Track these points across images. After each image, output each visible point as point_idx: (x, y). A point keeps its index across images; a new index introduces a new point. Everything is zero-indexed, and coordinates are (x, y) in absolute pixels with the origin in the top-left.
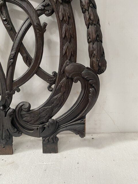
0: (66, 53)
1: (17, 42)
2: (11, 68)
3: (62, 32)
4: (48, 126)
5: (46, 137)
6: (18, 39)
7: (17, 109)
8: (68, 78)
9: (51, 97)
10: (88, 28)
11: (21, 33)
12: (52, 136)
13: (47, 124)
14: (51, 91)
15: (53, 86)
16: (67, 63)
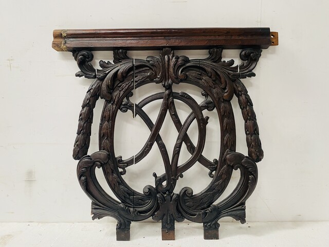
0: (227, 143)
1: (183, 133)
2: (176, 155)
3: (223, 124)
4: (211, 212)
5: (207, 223)
6: (184, 130)
7: (181, 194)
8: (229, 165)
9: (213, 183)
10: (246, 122)
11: (186, 125)
12: (214, 222)
13: (209, 209)
14: (213, 177)
15: (214, 173)
16: (228, 151)
